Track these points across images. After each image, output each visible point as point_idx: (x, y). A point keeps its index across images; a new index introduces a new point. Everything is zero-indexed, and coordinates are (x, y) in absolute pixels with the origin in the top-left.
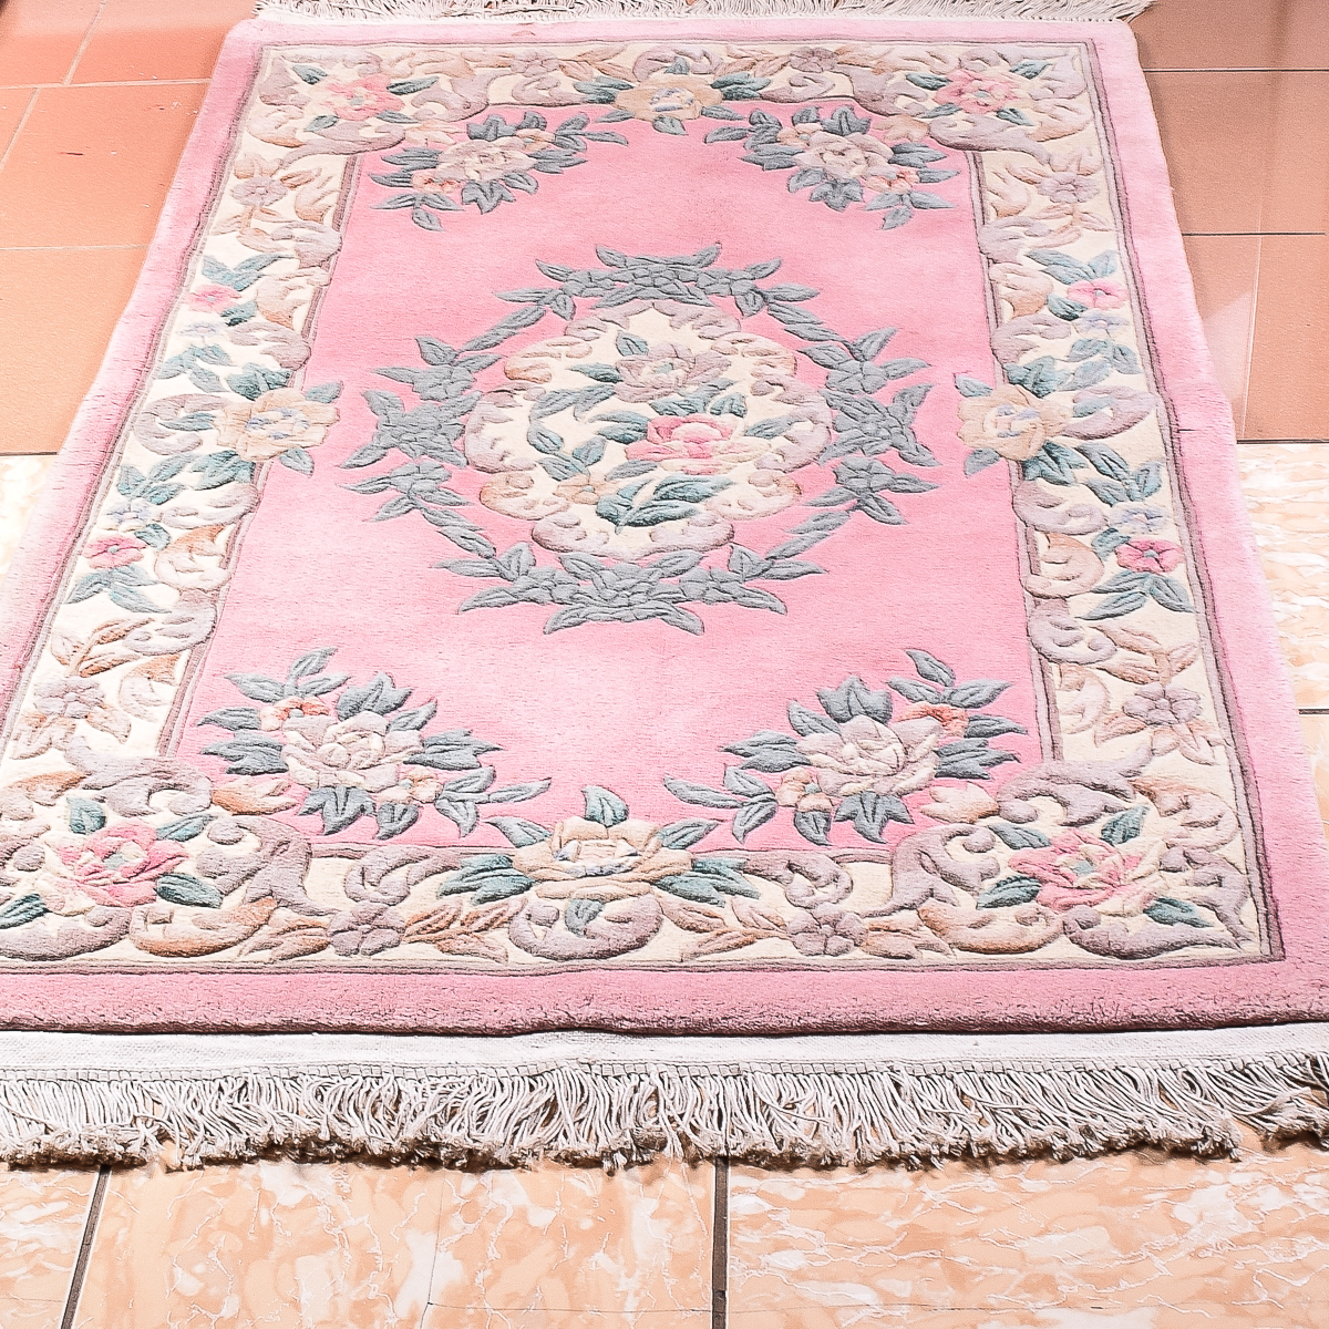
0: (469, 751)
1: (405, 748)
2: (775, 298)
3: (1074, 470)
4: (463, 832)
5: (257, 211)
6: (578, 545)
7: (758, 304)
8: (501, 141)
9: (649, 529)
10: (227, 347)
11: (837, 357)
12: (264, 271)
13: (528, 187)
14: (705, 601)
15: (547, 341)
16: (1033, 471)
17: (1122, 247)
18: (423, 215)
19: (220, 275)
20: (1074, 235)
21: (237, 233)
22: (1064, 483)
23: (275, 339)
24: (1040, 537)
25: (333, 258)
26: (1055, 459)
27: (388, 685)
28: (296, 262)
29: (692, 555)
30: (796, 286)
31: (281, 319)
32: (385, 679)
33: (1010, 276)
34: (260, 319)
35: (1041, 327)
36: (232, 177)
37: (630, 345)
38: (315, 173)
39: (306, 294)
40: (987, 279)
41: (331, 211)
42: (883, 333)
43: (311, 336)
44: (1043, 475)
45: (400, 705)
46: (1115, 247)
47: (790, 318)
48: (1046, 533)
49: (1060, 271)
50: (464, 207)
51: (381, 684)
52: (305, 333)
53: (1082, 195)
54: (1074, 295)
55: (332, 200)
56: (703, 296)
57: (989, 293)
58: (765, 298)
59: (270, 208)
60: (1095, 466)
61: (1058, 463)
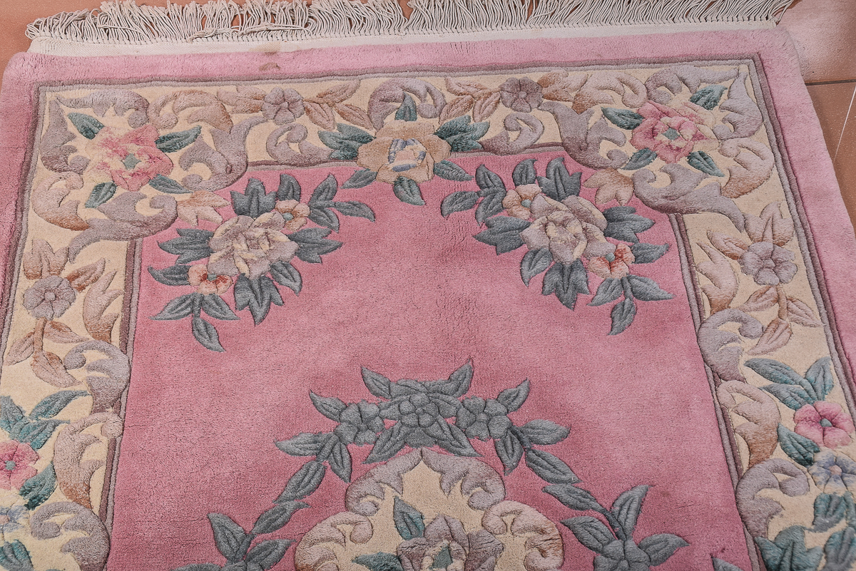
2: (531, 440)
5: (48, 326)
7: (517, 452)
8: (265, 217)
10: (29, 542)
11: (600, 536)
12: (58, 417)
13: (292, 283)
15: (332, 519)
17: (834, 350)
18: (202, 327)
19: (16, 428)
20: (786, 335)
21: (31, 359)
23: (74, 527)
25: (125, 393)
28: (89, 400)
30: (548, 424)
31: (79, 497)
33: (739, 398)
34: (58, 497)
35: (781, 477)
36: (22, 277)
37: (408, 522)
38: (99, 269)
39: (98, 452)
40: (718, 405)
41: (118, 324)
42: (637, 492)
43: (109, 521)
46: (825, 352)
47: (548, 474)
49: (783, 390)
50: (238, 313)
52: (102, 517)
53: (784, 274)
54: (803, 428)
55: (116, 308)
56: (465, 443)
57: (723, 426)
58: (522, 443)
59: (60, 320)
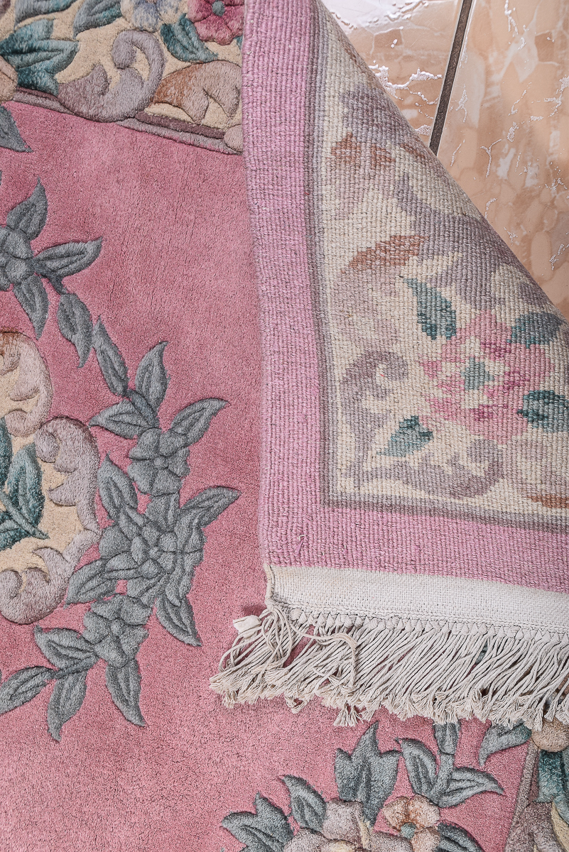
0: (374, 761)
1: (354, 821)
3: (54, 34)
4: (498, 791)
6: (57, 582)
9: (48, 506)
14: (184, 475)
16: (45, 80)
22: (73, 53)
24: (155, 109)
26: (32, 50)
27: (247, 821)
29: (106, 472)
32: (236, 822)
44: (52, 72)
45: (281, 812)
48: (151, 101)
51: (245, 828)
60: (53, 11)
61: (39, 50)
